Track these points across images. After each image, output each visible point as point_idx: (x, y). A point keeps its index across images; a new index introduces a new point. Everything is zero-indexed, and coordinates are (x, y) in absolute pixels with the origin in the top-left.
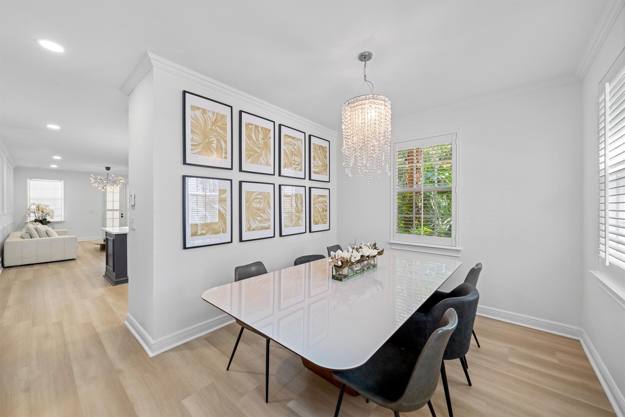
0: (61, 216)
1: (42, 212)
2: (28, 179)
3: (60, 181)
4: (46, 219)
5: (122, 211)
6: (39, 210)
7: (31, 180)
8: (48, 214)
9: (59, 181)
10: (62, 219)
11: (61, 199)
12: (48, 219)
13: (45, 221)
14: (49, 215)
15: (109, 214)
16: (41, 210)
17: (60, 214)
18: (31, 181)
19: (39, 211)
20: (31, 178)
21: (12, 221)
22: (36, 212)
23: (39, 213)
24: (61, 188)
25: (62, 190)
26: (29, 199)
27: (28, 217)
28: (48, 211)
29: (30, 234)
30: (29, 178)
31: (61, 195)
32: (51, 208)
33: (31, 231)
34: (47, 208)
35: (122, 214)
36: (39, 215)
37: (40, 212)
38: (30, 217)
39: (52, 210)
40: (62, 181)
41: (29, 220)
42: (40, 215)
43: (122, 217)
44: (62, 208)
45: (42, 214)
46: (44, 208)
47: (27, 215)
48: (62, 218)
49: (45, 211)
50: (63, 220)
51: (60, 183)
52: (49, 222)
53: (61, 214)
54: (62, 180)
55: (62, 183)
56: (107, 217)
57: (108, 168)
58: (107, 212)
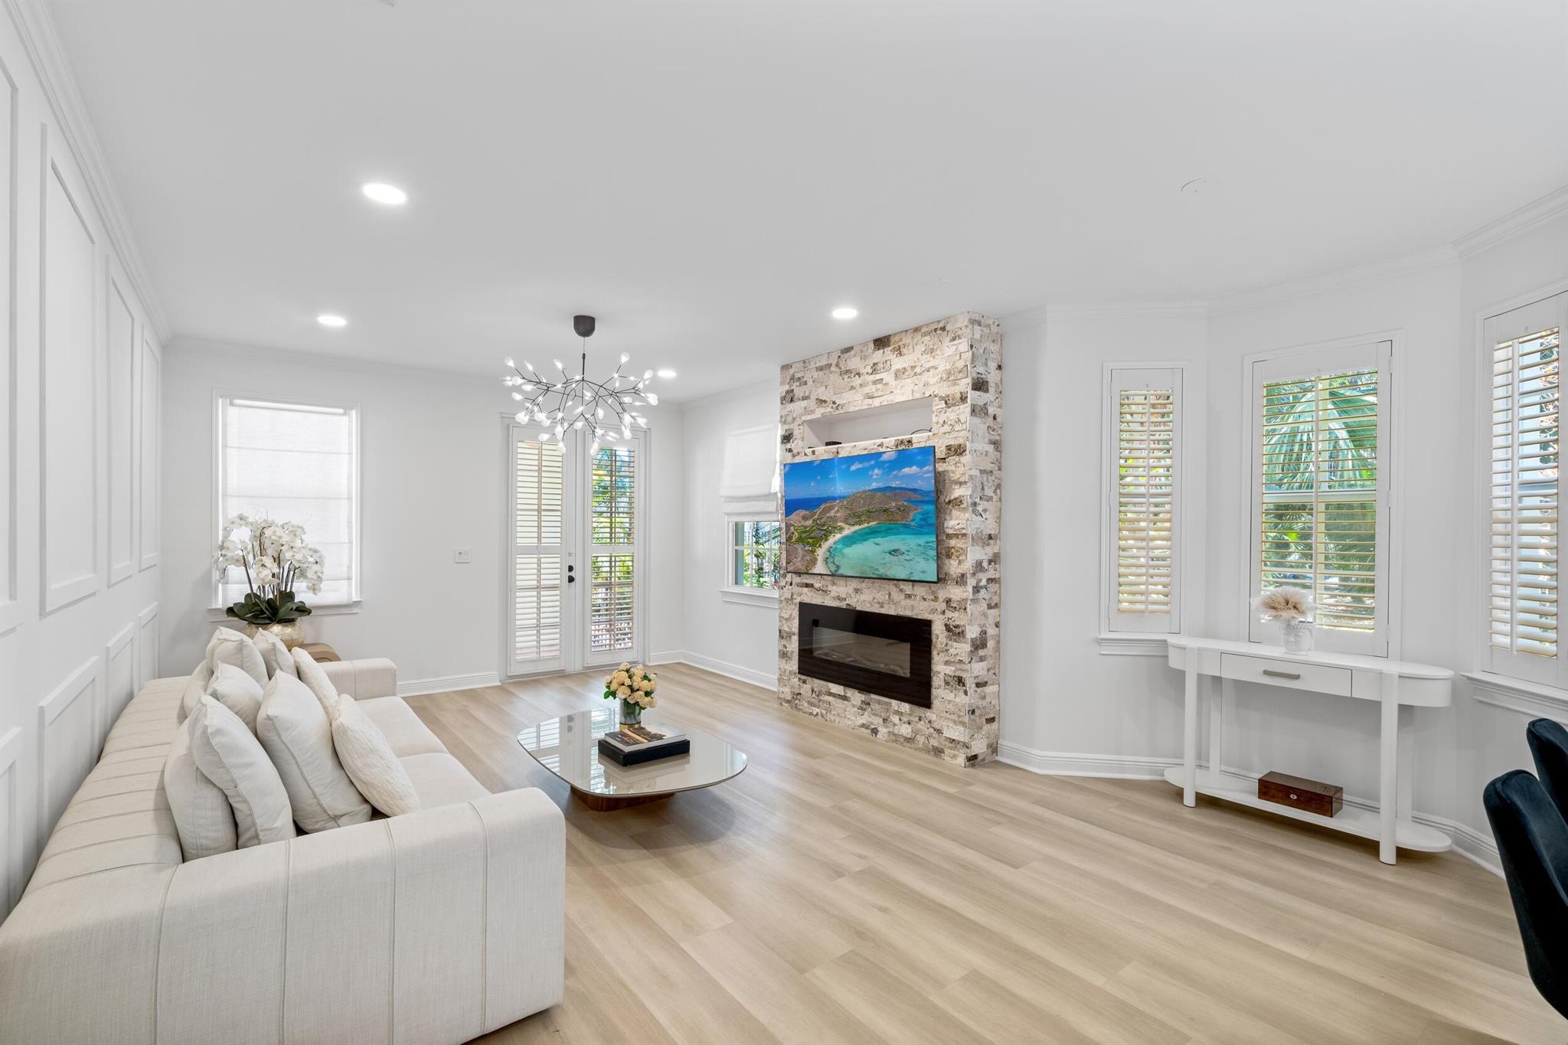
0: (349, 579)
1: (278, 560)
2: (220, 401)
3: (345, 414)
4: (290, 596)
5: (570, 554)
6: (263, 551)
7: (232, 404)
8: (298, 571)
9: (341, 411)
10: (350, 594)
11: (350, 498)
12: (302, 593)
13: (290, 605)
14: (303, 574)
15: (525, 571)
16: (270, 552)
17: (345, 569)
18: (230, 409)
19: (264, 558)
20: (231, 397)
21: (155, 604)
22: (250, 558)
23: (263, 565)
24: (349, 445)
25: (350, 454)
26: (225, 495)
27: (220, 585)
28: (299, 557)
29: (227, 797)
30: (221, 396)
31: (350, 484)
32: (310, 539)
33: (236, 773)
34: (298, 544)
35: (571, 569)
36: (262, 579)
37: (268, 561)
38: (227, 583)
39: (316, 551)
40: (354, 412)
41: (225, 599)
42: (266, 574)
43: (571, 579)
44: (351, 542)
45: (276, 570)
46: (285, 539)
47: (216, 575)
48: (350, 585)
49: (288, 555)
50: (354, 600)
51: (345, 419)
52: (303, 610)
53: (350, 567)
54: (352, 409)
55: (350, 422)
56: (518, 583)
57: (585, 325)
58: (518, 561)
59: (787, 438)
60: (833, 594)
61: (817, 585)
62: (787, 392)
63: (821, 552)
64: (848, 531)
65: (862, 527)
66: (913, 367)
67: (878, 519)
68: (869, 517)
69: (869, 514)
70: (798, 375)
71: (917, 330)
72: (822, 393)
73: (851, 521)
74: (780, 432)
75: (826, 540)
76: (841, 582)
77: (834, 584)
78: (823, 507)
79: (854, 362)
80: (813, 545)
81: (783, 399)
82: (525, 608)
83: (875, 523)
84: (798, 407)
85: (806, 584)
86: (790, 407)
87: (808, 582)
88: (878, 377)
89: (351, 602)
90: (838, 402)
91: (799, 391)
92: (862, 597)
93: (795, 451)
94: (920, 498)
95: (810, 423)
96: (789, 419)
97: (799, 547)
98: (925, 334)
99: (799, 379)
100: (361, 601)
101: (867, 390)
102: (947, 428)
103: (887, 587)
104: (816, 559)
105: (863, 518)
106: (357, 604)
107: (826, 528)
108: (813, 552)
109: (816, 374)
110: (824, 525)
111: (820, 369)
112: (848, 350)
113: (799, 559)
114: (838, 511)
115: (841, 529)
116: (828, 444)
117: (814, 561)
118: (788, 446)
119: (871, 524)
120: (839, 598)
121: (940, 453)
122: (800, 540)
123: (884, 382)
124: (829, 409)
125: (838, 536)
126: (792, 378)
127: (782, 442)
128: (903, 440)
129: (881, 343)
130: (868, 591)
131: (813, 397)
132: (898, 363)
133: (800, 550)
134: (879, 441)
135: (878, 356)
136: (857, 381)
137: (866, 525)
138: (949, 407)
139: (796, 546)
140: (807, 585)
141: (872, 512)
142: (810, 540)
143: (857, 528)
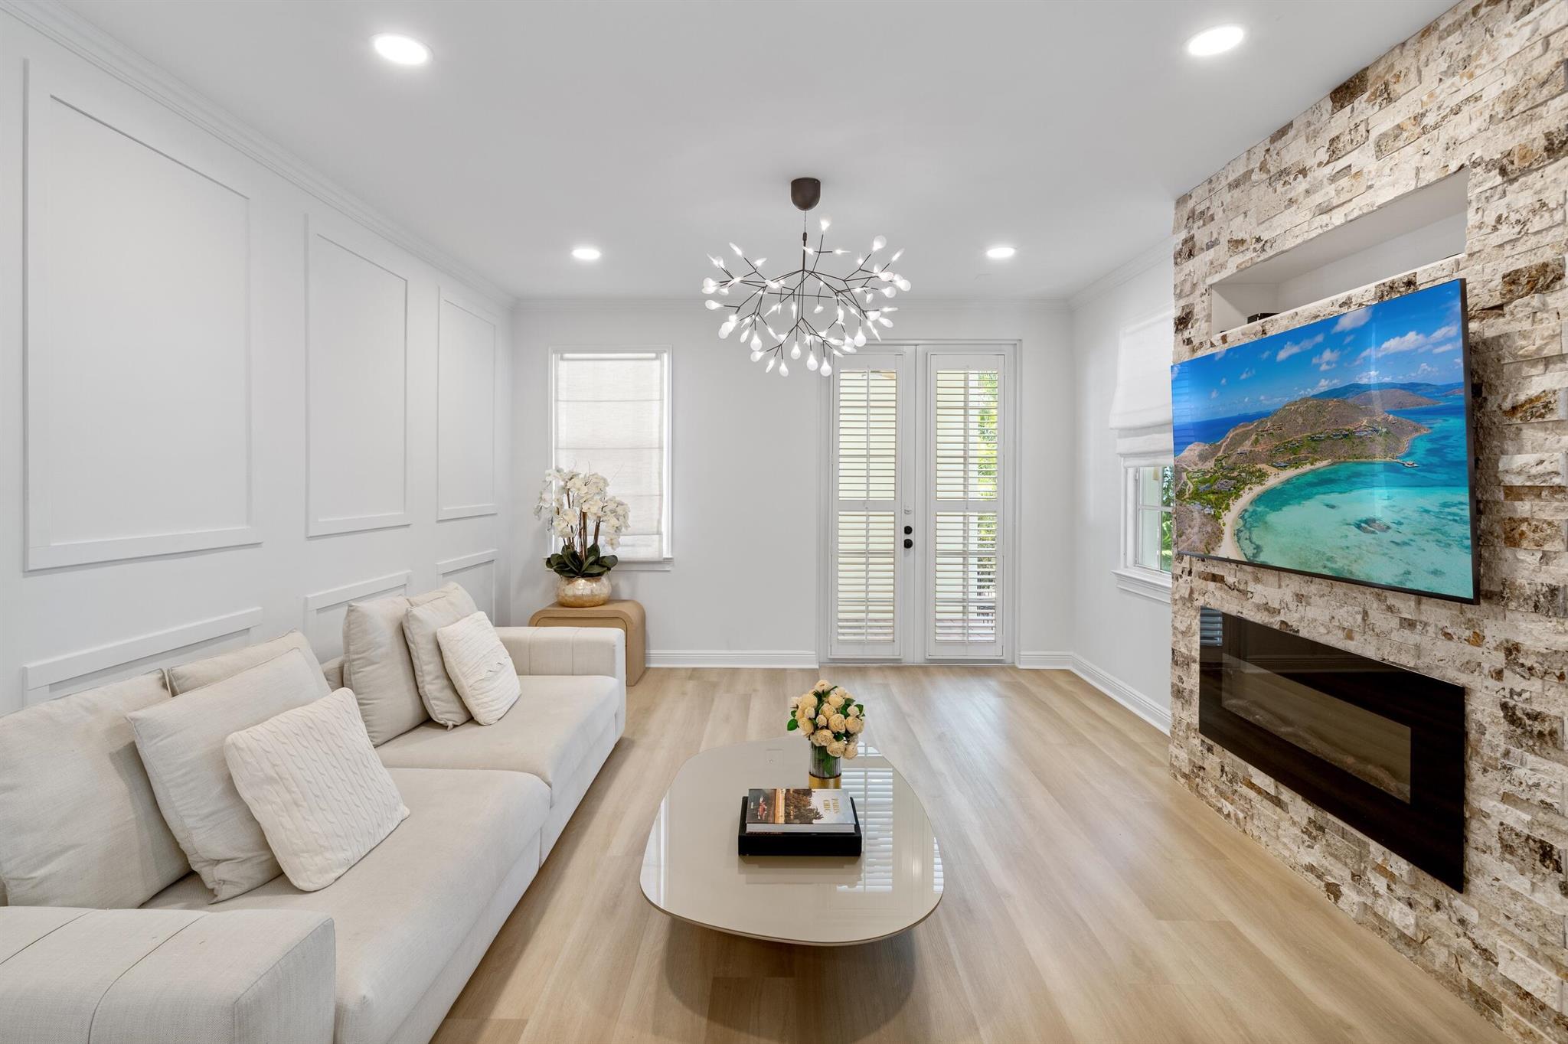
0: (659, 534)
2: (553, 357)
3: (657, 359)
4: (595, 550)
5: (907, 512)
7: (562, 359)
9: (653, 355)
10: (661, 551)
11: (661, 448)
13: (595, 559)
15: (850, 530)
17: (655, 524)
18: (562, 365)
20: (560, 352)
24: (661, 390)
25: (661, 400)
26: (556, 448)
30: (554, 353)
31: (661, 432)
32: (616, 489)
35: (908, 530)
40: (665, 356)
42: (569, 532)
43: (908, 544)
44: (661, 495)
48: (661, 541)
50: (666, 557)
51: (657, 363)
52: (611, 565)
53: (659, 522)
54: (663, 352)
55: (662, 366)
56: (841, 547)
57: (806, 192)
58: (841, 519)
59: (1183, 322)
60: (1257, 599)
61: (1230, 580)
62: (1185, 242)
63: (1229, 519)
64: (1275, 479)
65: (1300, 471)
66: (1417, 118)
67: (1332, 455)
68: (1315, 451)
69: (1313, 444)
70: (1199, 209)
71: (1427, 32)
72: (1241, 228)
73: (1280, 461)
74: (1173, 312)
75: (1238, 496)
76: (1270, 577)
77: (1257, 580)
78: (1231, 435)
79: (1295, 151)
80: (1217, 505)
81: (1178, 255)
82: (849, 579)
83: (1325, 463)
84: (1202, 260)
85: (1214, 575)
86: (1189, 265)
87: (1216, 571)
88: (1341, 164)
89: (661, 559)
90: (1265, 237)
91: (1202, 236)
92: (1311, 612)
93: (1196, 342)
94: (1426, 403)
95: (1221, 287)
96: (1187, 287)
97: (1195, 507)
98: (1449, 32)
99: (1202, 213)
100: (671, 559)
101: (1318, 198)
102: (1506, 232)
103: (1359, 596)
104: (1222, 532)
105: (1303, 454)
106: (668, 561)
107: (1235, 474)
108: (1216, 518)
109: (1227, 197)
110: (1233, 469)
111: (1236, 185)
112: (1282, 132)
113: (1196, 529)
114: (1257, 441)
115: (1262, 476)
116: (1251, 319)
117: (1217, 536)
118: (1186, 335)
119: (1318, 465)
120: (1266, 608)
121: (1481, 295)
122: (1196, 495)
123: (1354, 170)
124: (1250, 254)
125: (1258, 489)
126: (1192, 216)
127: (1177, 330)
128: (1393, 282)
129: (1345, 93)
130: (1320, 602)
131: (1224, 240)
132: (1384, 120)
133: (1196, 515)
134: (1342, 296)
135: (1342, 121)
136: (1302, 185)
137: (1308, 467)
138: (1512, 181)
139: (1191, 507)
140: (1215, 578)
141: (1320, 440)
142: (1211, 496)
143: (1290, 473)
